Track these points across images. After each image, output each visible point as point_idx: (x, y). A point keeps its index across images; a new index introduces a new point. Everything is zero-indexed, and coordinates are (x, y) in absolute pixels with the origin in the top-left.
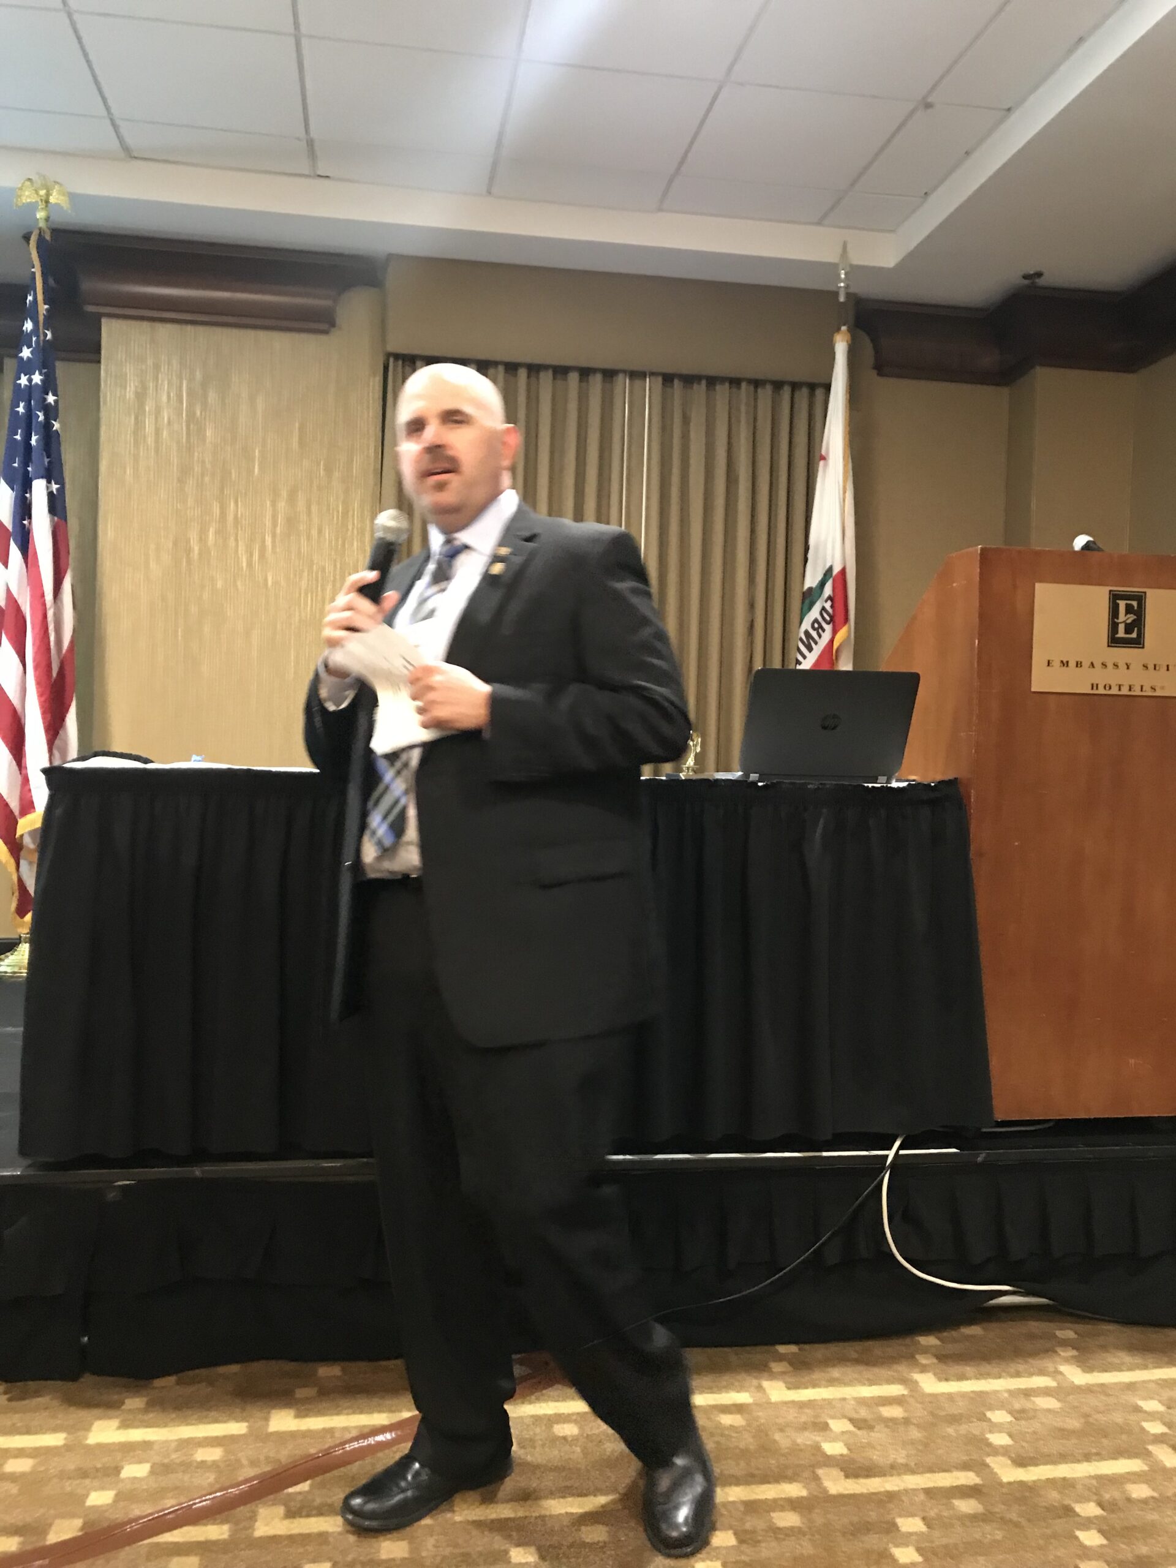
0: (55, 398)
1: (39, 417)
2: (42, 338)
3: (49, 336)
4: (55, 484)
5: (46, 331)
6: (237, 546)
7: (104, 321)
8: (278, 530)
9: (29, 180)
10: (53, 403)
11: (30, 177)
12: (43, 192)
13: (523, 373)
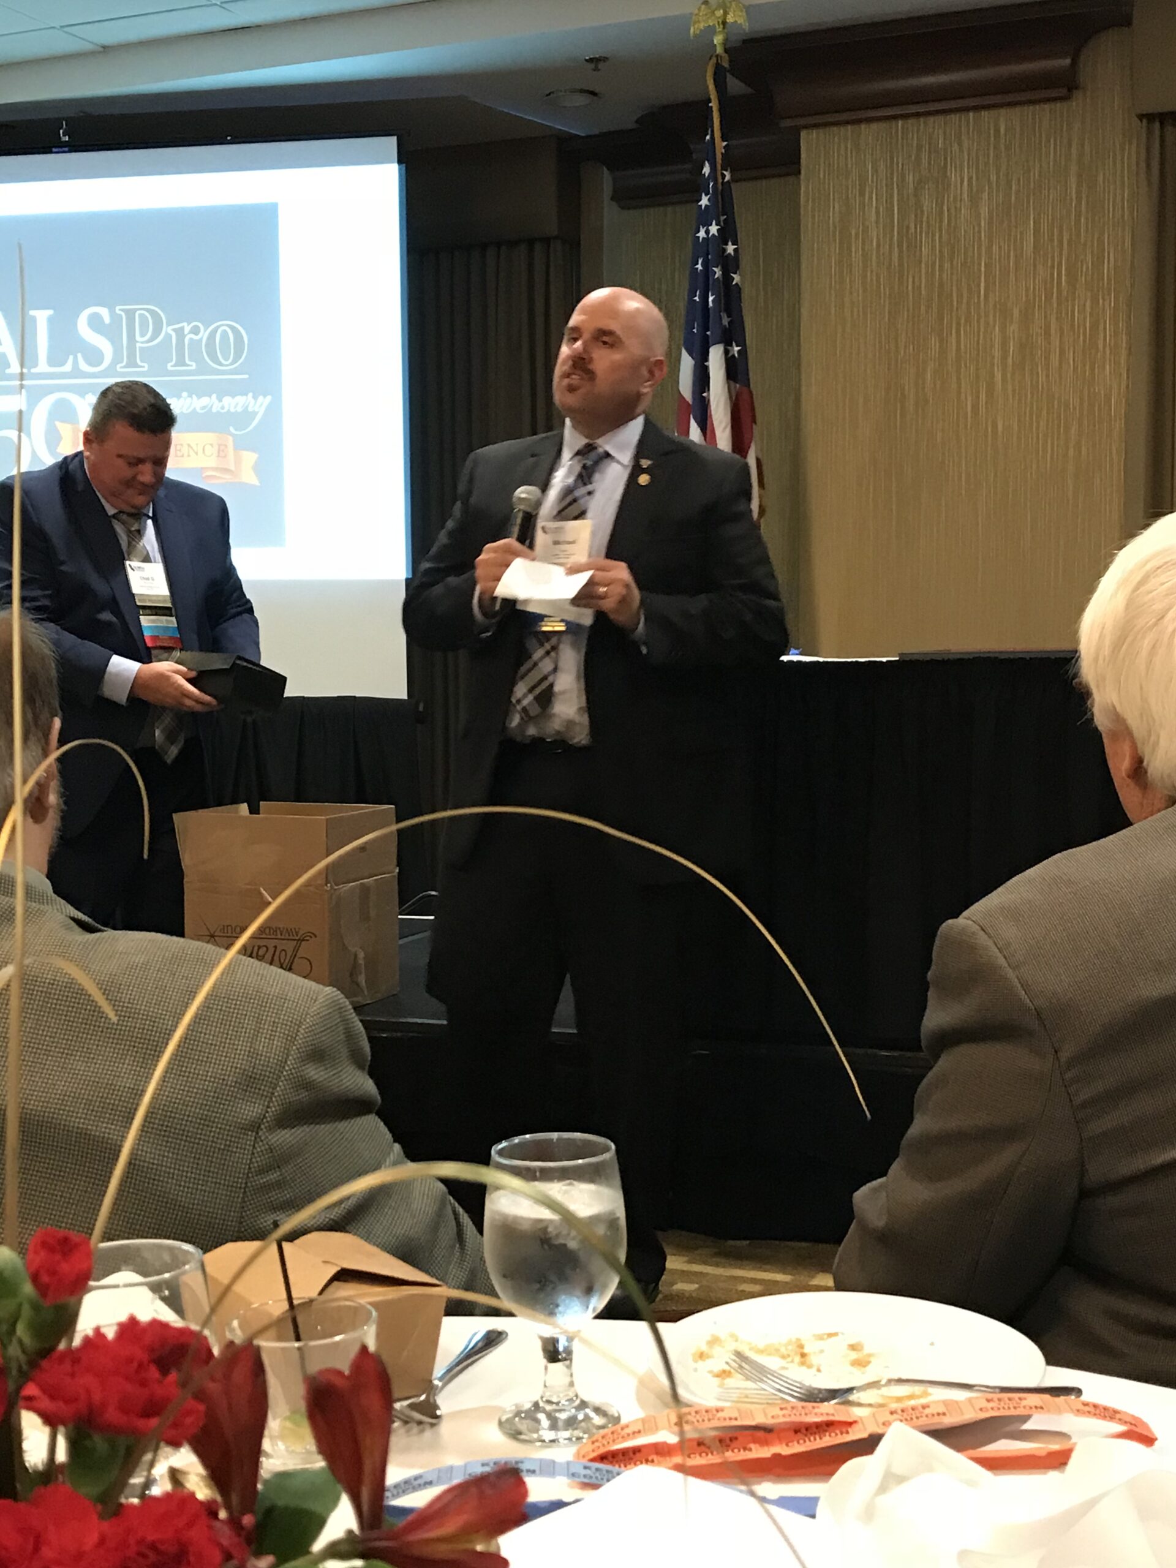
0: (735, 247)
1: (717, 272)
2: (720, 180)
3: (728, 176)
4: (737, 346)
5: (725, 172)
6: (959, 387)
7: (803, 134)
8: (1010, 360)
10: (732, 254)
12: (719, 13)
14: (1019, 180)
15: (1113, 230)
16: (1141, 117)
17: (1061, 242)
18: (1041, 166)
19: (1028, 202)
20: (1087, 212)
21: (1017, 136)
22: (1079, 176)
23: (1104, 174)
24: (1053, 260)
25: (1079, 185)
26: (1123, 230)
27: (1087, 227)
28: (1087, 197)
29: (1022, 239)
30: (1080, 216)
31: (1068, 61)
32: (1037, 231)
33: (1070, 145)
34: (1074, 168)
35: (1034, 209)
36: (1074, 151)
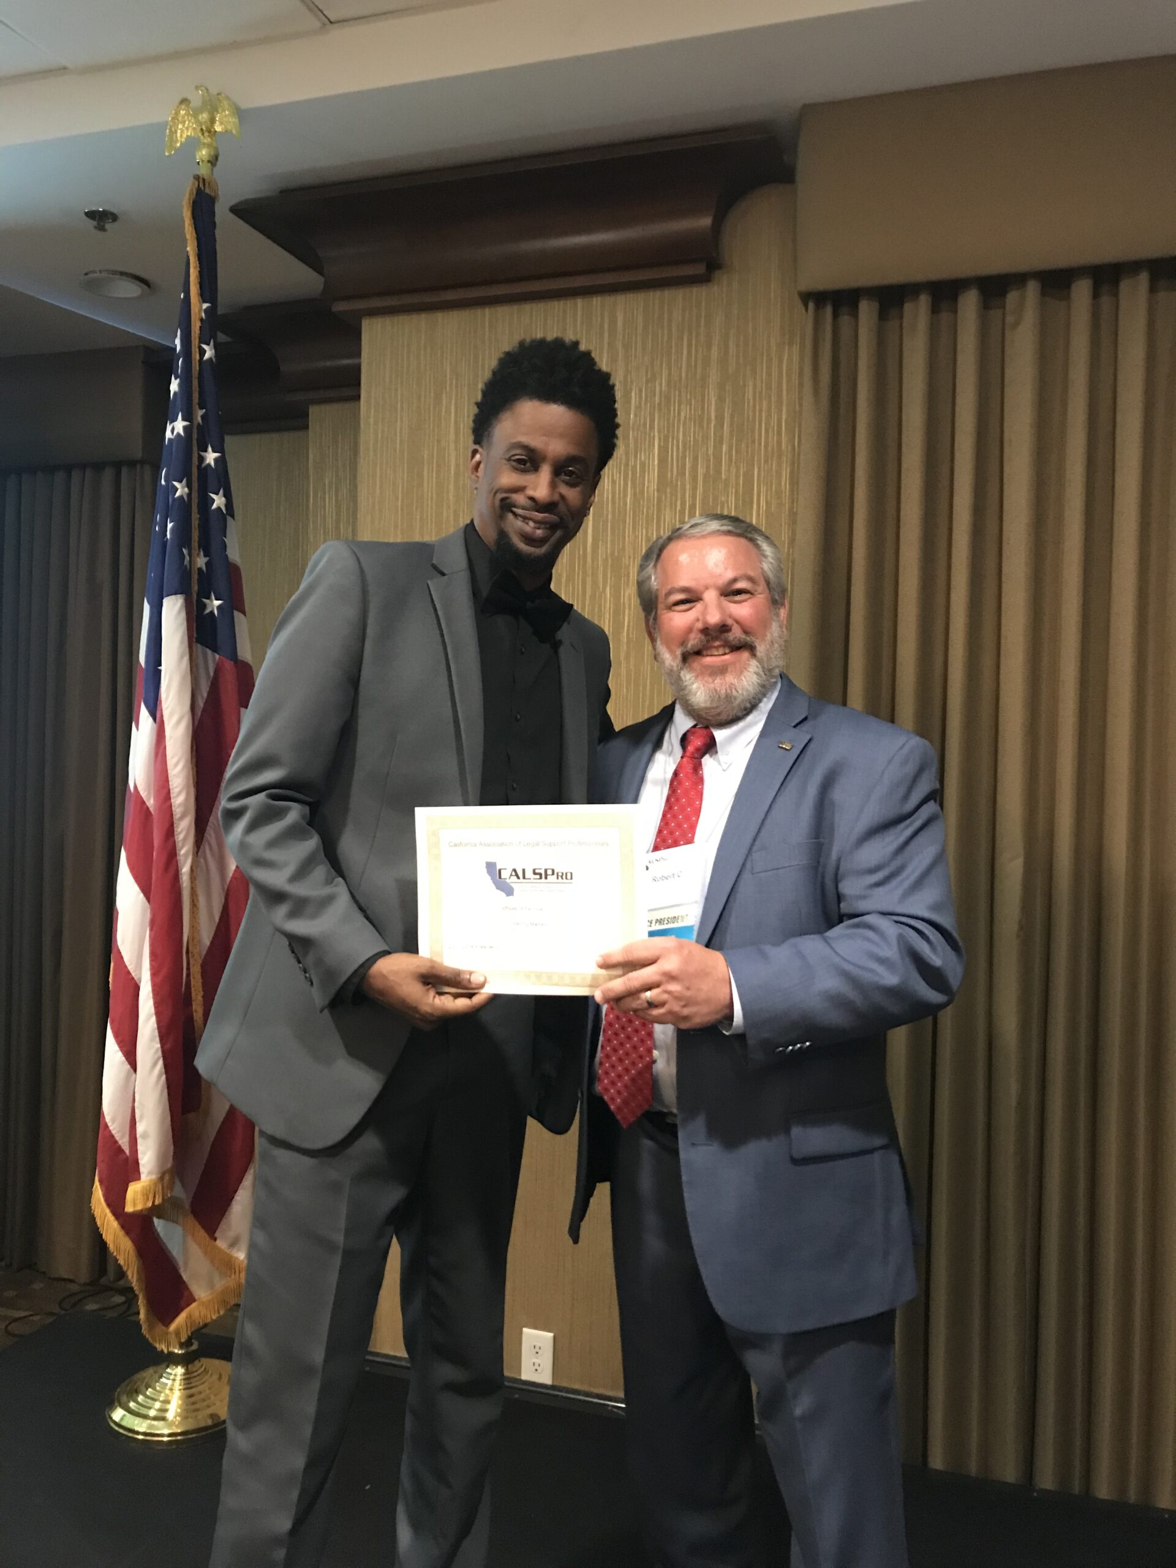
0: (217, 455)
1: (177, 489)
2: (196, 356)
3: (209, 353)
4: (217, 599)
5: (204, 346)
7: (366, 324)
9: (184, 101)
10: (213, 464)
11: (185, 95)
12: (204, 116)
13: (1082, 290)
14: (641, 391)
15: (766, 461)
16: (807, 297)
17: (694, 478)
18: (670, 374)
19: (652, 421)
20: (731, 435)
21: (640, 331)
22: (721, 387)
23: (755, 387)
24: (683, 503)
25: (721, 399)
26: (779, 464)
27: (730, 459)
28: (732, 416)
29: (643, 471)
30: (721, 442)
31: (706, 222)
32: (663, 461)
33: (709, 347)
34: (714, 376)
35: (659, 431)
36: (715, 353)
